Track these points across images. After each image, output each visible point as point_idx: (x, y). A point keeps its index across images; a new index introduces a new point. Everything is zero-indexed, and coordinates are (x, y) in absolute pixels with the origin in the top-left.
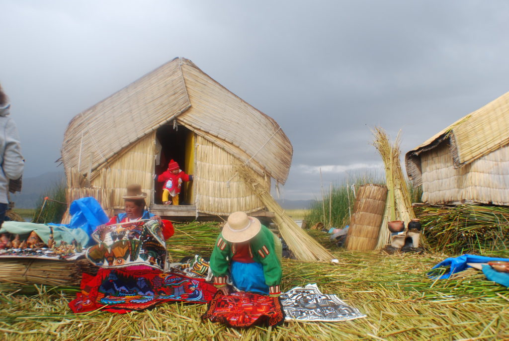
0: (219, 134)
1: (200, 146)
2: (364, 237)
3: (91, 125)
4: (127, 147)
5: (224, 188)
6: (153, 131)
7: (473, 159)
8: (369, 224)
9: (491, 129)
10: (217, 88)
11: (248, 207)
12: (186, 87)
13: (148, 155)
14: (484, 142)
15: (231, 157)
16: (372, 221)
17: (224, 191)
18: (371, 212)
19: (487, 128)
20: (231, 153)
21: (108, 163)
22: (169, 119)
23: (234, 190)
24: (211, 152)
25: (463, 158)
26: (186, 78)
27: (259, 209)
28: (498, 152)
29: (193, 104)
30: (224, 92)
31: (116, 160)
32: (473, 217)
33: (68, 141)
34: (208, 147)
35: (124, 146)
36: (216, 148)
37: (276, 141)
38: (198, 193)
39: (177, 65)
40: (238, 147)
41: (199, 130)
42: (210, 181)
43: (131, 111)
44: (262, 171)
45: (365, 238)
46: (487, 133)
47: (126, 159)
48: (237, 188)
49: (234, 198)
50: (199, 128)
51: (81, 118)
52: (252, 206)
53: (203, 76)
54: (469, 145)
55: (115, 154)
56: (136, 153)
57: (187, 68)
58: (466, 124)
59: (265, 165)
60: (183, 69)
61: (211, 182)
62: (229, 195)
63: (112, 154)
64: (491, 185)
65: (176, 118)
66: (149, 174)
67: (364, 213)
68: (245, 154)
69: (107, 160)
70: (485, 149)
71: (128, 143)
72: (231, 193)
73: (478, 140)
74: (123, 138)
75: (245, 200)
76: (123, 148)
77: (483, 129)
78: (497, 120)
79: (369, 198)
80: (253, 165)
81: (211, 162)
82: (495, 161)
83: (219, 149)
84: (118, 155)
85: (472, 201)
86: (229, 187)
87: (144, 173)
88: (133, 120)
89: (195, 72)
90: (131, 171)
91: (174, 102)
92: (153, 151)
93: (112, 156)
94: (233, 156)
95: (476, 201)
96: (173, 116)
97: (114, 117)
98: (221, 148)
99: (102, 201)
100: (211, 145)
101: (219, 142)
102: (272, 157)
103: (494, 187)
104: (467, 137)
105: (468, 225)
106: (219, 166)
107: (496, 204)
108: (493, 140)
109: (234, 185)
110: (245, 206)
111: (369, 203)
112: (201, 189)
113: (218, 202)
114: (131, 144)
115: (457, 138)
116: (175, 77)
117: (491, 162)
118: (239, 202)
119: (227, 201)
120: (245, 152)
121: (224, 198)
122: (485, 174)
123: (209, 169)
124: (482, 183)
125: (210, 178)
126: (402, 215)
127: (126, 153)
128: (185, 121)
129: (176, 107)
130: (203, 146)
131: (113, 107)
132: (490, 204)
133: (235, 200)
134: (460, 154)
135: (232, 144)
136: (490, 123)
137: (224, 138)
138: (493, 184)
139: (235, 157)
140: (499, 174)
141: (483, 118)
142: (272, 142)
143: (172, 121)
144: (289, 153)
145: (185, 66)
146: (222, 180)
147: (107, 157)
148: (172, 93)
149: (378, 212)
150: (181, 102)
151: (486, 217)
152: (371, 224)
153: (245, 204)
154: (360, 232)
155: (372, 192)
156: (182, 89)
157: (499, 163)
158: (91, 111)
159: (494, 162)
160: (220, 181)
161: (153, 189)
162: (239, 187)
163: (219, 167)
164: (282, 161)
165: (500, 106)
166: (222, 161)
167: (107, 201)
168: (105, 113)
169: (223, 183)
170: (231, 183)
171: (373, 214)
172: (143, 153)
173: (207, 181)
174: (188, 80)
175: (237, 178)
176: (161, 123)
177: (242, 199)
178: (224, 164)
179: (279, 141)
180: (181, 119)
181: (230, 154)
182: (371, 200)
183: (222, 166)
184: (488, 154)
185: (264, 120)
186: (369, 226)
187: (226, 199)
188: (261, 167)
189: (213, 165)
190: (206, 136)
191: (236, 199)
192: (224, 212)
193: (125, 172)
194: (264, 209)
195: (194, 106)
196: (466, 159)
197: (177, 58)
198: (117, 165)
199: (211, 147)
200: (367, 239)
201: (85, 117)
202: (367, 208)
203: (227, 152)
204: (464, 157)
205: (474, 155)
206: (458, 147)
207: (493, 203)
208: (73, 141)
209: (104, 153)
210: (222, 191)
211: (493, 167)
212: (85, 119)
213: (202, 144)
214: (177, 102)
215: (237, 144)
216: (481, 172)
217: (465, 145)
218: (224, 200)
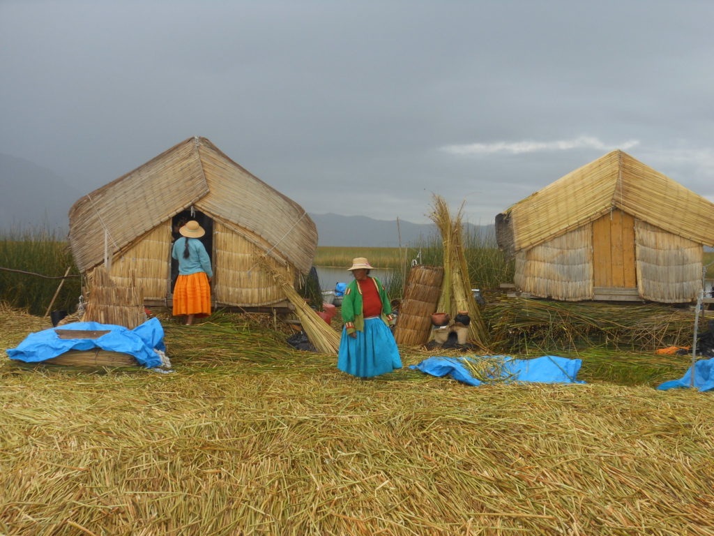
0: (239, 222)
1: (219, 233)
2: (411, 329)
3: (102, 211)
4: (142, 236)
5: (244, 278)
6: (170, 218)
7: (531, 247)
8: (417, 314)
9: (558, 211)
10: (237, 172)
11: (269, 298)
12: (204, 170)
13: (164, 243)
14: (547, 227)
15: (252, 246)
16: (421, 310)
17: (244, 281)
18: (420, 300)
19: (552, 210)
20: (252, 241)
21: (122, 252)
22: (186, 206)
23: (255, 280)
24: (231, 240)
25: (520, 244)
26: (203, 160)
27: (281, 300)
28: (564, 238)
29: (211, 189)
30: (245, 176)
31: (130, 249)
32: (525, 313)
33: (76, 228)
34: (228, 234)
35: (139, 235)
36: (237, 236)
37: (300, 229)
38: (217, 283)
39: (194, 147)
40: (259, 236)
41: (218, 217)
43: (145, 197)
44: (285, 261)
45: (413, 331)
46: (551, 216)
47: (140, 247)
48: (258, 279)
49: (255, 288)
50: (218, 215)
51: (89, 203)
52: (274, 297)
53: (222, 160)
54: (528, 230)
55: (129, 243)
56: (151, 241)
57: (204, 149)
58: (528, 205)
59: (288, 256)
60: (200, 151)
61: (231, 272)
62: (249, 286)
63: (126, 242)
64: (552, 276)
65: (193, 205)
66: (166, 263)
67: (413, 300)
69: (121, 249)
70: (547, 234)
71: (143, 232)
72: (251, 283)
73: (539, 224)
74: (137, 226)
75: (267, 290)
76: (138, 237)
77: (547, 211)
78: (566, 200)
79: (418, 283)
80: (275, 254)
81: (231, 251)
82: (561, 248)
83: (240, 238)
84: (133, 243)
85: (529, 294)
86: (250, 277)
87: (160, 261)
88: (147, 207)
89: (213, 155)
90: (146, 260)
91: (192, 187)
93: (126, 245)
94: (254, 245)
95: (533, 294)
96: (190, 203)
97: (126, 203)
98: (241, 236)
100: (231, 233)
101: (239, 231)
102: (295, 246)
103: (556, 279)
104: (527, 220)
105: (517, 322)
107: (556, 298)
108: (559, 224)
109: (255, 274)
110: (267, 297)
111: (419, 289)
112: (220, 278)
113: (238, 293)
114: (146, 232)
115: (514, 221)
116: (191, 160)
117: (556, 250)
118: (259, 293)
119: (247, 292)
120: (266, 242)
121: (244, 288)
122: (546, 264)
123: (228, 258)
124: (542, 274)
125: (230, 268)
126: (459, 304)
127: (140, 241)
128: (203, 207)
129: (194, 193)
130: (222, 234)
131: (125, 192)
132: (549, 299)
133: (257, 290)
134: (516, 240)
135: (253, 232)
136: (557, 203)
137: (244, 226)
138: (554, 276)
139: (256, 246)
140: (563, 264)
141: (550, 197)
142: (296, 231)
143: (189, 207)
144: (314, 242)
145: (203, 147)
146: (242, 270)
147: (121, 245)
148: (189, 177)
149: (429, 300)
150: (199, 188)
151: (539, 314)
152: (421, 314)
153: (267, 295)
154: (407, 323)
155: (422, 276)
156: (199, 174)
157: (565, 251)
158: (100, 195)
159: (559, 250)
160: (240, 271)
161: (170, 279)
162: (260, 277)
163: (240, 255)
164: (306, 251)
165: (573, 182)
166: (243, 249)
168: (116, 198)
169: (243, 273)
170: (252, 273)
171: (423, 303)
172: (159, 241)
174: (205, 163)
175: (258, 268)
176: (179, 211)
177: (263, 289)
178: (244, 253)
179: (303, 229)
180: (199, 205)
181: (251, 243)
182: (420, 286)
183: (243, 255)
184: (552, 240)
185: (287, 207)
186: (418, 315)
187: (246, 290)
188: (283, 257)
189: (233, 254)
190: (226, 224)
192: (244, 303)
193: (140, 261)
194: (286, 300)
195: (213, 192)
196: (523, 245)
197: (193, 138)
198: (132, 253)
199: (231, 235)
200: (416, 331)
201: (94, 202)
202: (416, 296)
203: (248, 241)
204: (520, 242)
205: (533, 241)
206: (515, 231)
207: (553, 298)
208: (83, 228)
209: (117, 242)
210: (242, 281)
211: (557, 256)
212: (94, 204)
213: (222, 232)
214: (195, 188)
215: (258, 233)
216: (541, 261)
217: (523, 229)
218: (244, 291)
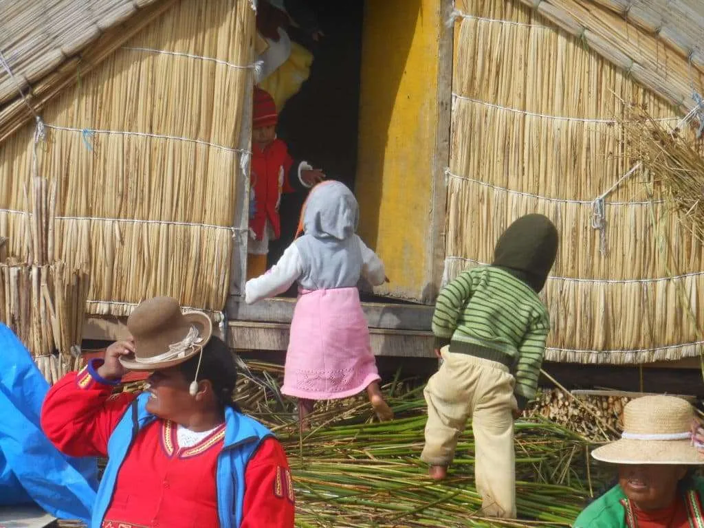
1: (469, 19)
4: (122, 26)
5: (575, 231)
11: (689, 328)
13: (220, 62)
15: (619, 77)
17: (575, 245)
20: (621, 60)
21: (36, 99)
23: (626, 246)
24: (519, 50)
31: (71, 89)
34: (507, 25)
35: (107, 21)
36: (548, 31)
38: (450, 251)
40: (654, 34)
42: (513, 194)
47: (117, 80)
48: (641, 235)
49: (623, 279)
55: (67, 58)
56: (164, 54)
61: (517, 201)
63: (53, 57)
66: (227, 154)
68: (686, 67)
69: (29, 86)
72: (608, 255)
75: (681, 287)
81: (517, 102)
83: (561, 40)
84: (84, 61)
86: (604, 224)
87: (202, 146)
90: (140, 136)
92: (243, 44)
93: (55, 69)
94: (627, 74)
98: (568, 36)
99: (34, 320)
100: (521, 15)
106: (558, 121)
109: (628, 216)
110: (678, 323)
112: (467, 231)
118: (645, 302)
119: (590, 295)
120: (686, 59)
121: (575, 276)
123: (506, 137)
125: (513, 181)
127: (118, 52)
130: (483, 21)
133: (631, 286)
135: (622, 15)
139: (636, 83)
146: (570, 192)
147: (34, 69)
153: (679, 310)
160: (560, 195)
162: (649, 226)
163: (560, 123)
166: (573, 97)
167: (56, 321)
169: (571, 205)
170: (614, 207)
172: (199, 53)
173: (497, 192)
175: (643, 186)
177: (661, 284)
178: (580, 113)
181: (614, 67)
183: (573, 121)
187: (583, 284)
189: (531, 117)
191: (636, 285)
192: (572, 347)
193: (114, 142)
198: (79, 108)
199: (521, 26)
203: (600, 58)
209: (15, 51)
210: (568, 244)
213: (478, 13)
215: (648, 20)
